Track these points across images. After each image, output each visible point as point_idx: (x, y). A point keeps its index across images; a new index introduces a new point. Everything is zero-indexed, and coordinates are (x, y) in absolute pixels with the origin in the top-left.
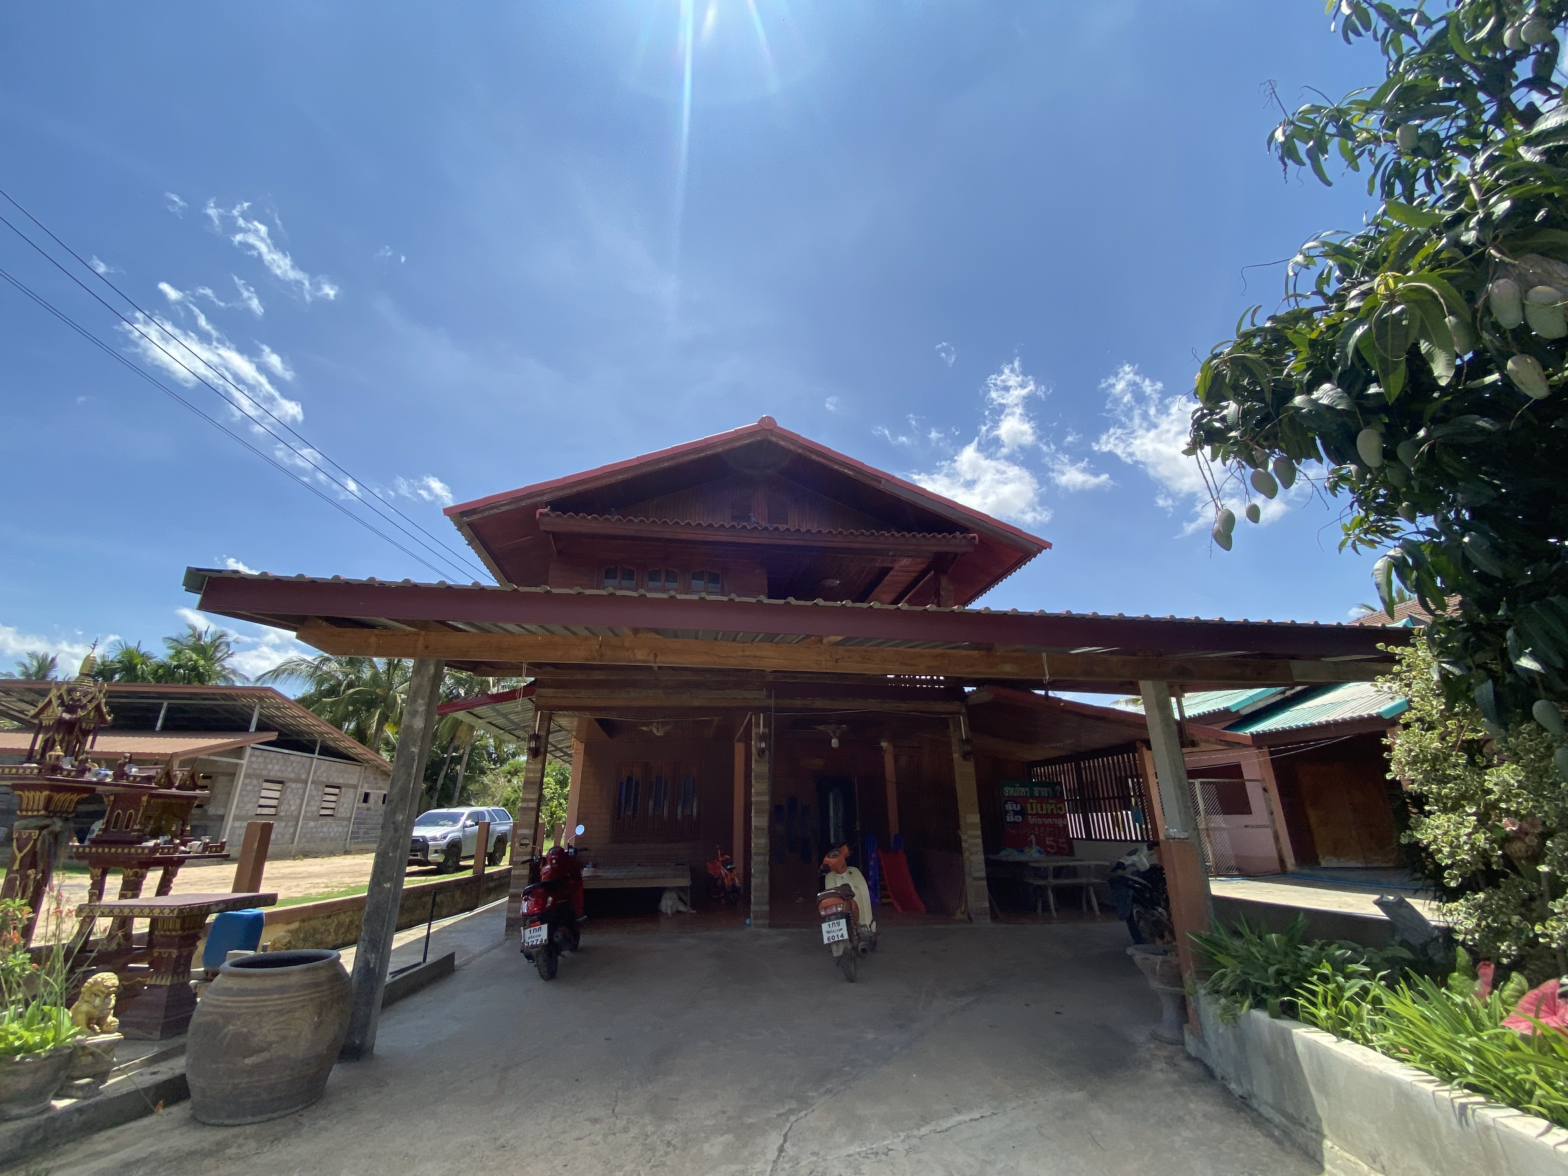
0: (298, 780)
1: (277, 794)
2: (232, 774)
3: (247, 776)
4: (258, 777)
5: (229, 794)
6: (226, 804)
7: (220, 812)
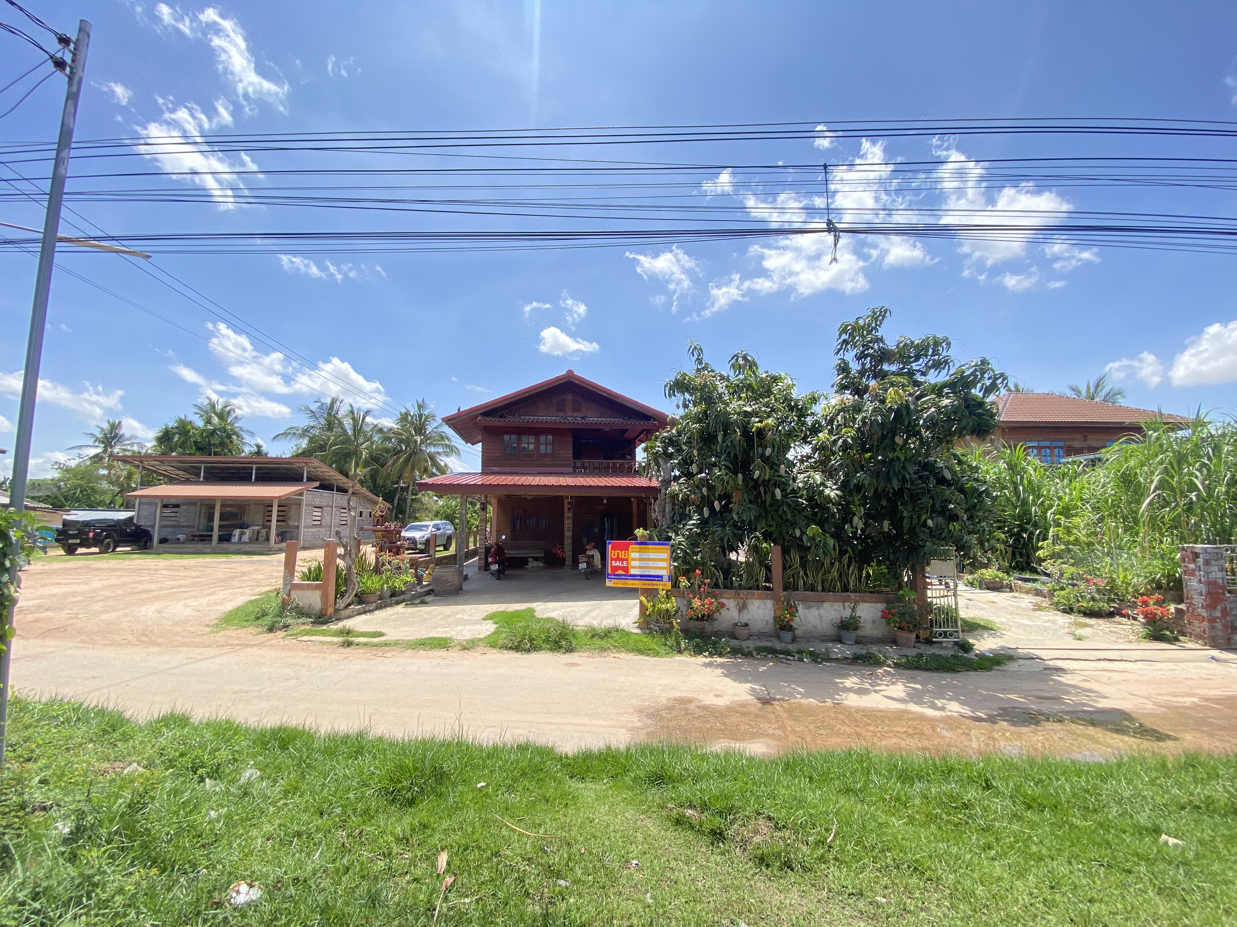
0: (328, 506)
1: (319, 514)
2: (299, 504)
3: (306, 505)
4: (311, 505)
5: (299, 515)
6: (299, 519)
7: (296, 524)
